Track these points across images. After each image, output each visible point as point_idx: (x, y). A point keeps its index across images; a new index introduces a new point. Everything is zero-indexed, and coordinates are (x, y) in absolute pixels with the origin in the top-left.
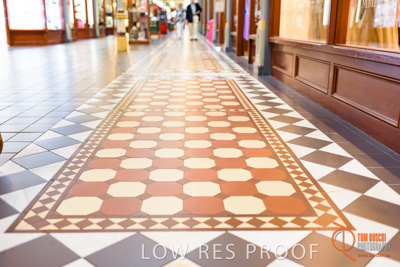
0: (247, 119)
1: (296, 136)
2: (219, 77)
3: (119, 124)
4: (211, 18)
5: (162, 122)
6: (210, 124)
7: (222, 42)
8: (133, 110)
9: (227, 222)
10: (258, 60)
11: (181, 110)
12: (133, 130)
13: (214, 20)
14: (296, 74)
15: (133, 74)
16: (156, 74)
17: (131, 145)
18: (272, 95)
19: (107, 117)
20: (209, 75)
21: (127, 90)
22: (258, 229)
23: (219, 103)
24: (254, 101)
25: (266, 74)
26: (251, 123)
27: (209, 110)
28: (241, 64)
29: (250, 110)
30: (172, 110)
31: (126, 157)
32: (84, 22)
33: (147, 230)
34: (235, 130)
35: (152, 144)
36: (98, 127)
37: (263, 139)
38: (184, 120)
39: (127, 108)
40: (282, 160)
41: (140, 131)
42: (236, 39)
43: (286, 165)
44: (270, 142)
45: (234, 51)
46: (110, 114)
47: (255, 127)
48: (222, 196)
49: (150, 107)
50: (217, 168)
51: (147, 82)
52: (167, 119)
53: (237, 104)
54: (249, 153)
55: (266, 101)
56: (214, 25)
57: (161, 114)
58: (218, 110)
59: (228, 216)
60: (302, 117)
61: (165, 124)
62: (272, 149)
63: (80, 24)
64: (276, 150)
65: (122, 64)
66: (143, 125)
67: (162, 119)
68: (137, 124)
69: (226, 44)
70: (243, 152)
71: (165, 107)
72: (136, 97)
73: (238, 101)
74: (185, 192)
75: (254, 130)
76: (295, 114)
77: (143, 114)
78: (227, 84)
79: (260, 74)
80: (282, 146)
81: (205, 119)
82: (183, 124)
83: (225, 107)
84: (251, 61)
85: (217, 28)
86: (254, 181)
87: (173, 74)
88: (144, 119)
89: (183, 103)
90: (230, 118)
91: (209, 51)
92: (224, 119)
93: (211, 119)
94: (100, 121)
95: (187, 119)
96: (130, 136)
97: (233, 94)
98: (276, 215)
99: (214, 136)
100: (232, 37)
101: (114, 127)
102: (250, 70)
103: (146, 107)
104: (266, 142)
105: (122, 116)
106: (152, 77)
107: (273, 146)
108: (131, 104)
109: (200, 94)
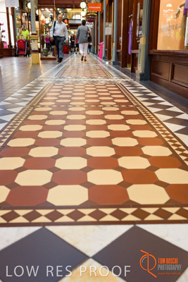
0: (137, 113)
1: (181, 127)
2: (110, 81)
3: (30, 118)
4: (101, 41)
5: (66, 115)
6: (107, 117)
7: (109, 58)
8: (43, 106)
9: (133, 214)
10: (140, 69)
11: (81, 106)
12: (41, 122)
13: (104, 42)
14: (172, 78)
15: (44, 80)
16: (61, 80)
17: (39, 136)
18: (153, 94)
19: (21, 111)
20: (102, 80)
21: (38, 91)
22: (166, 222)
23: (112, 101)
24: (140, 99)
25: (146, 80)
26: (141, 117)
27: (104, 106)
28: (125, 73)
29: (138, 106)
30: (74, 106)
31: (34, 146)
32: (8, 44)
33: (53, 224)
34: (128, 121)
35: (58, 134)
36: (12, 120)
37: (153, 129)
38: (85, 114)
39: (38, 104)
40: (174, 148)
41: (48, 123)
42: (121, 54)
43: (178, 153)
44: (161, 132)
45: (119, 64)
46: (23, 109)
47: (145, 119)
48: (125, 184)
49: (57, 103)
50: (117, 156)
51: (54, 85)
52: (70, 113)
53: (127, 101)
54: (143, 142)
55: (150, 99)
56: (104, 46)
57: (66, 109)
58: (112, 106)
59: (133, 207)
60: (182, 112)
61: (68, 117)
62: (163, 139)
63: (5, 45)
64: (167, 139)
65: (35, 73)
66: (51, 118)
67: (66, 113)
68: (45, 117)
69: (113, 59)
70: (138, 141)
71: (68, 103)
72: (45, 96)
73: (128, 99)
74: (89, 180)
75: (144, 122)
76: (175, 109)
77: (50, 109)
78: (117, 87)
79: (141, 80)
80: (171, 135)
81: (102, 113)
82: (84, 117)
83: (117, 103)
84: (133, 71)
85: (106, 48)
86: (153, 168)
87: (74, 80)
88: (51, 113)
89: (83, 101)
90: (123, 112)
91: (101, 64)
92: (118, 113)
93: (107, 113)
94: (14, 115)
95: (87, 113)
96: (39, 127)
97: (122, 94)
98: (181, 206)
99: (111, 127)
100: (117, 53)
101: (26, 119)
102: (133, 77)
103: (54, 103)
104: (157, 132)
105: (33, 111)
106: (59, 82)
107: (164, 136)
108: (40, 101)
109: (96, 94)
